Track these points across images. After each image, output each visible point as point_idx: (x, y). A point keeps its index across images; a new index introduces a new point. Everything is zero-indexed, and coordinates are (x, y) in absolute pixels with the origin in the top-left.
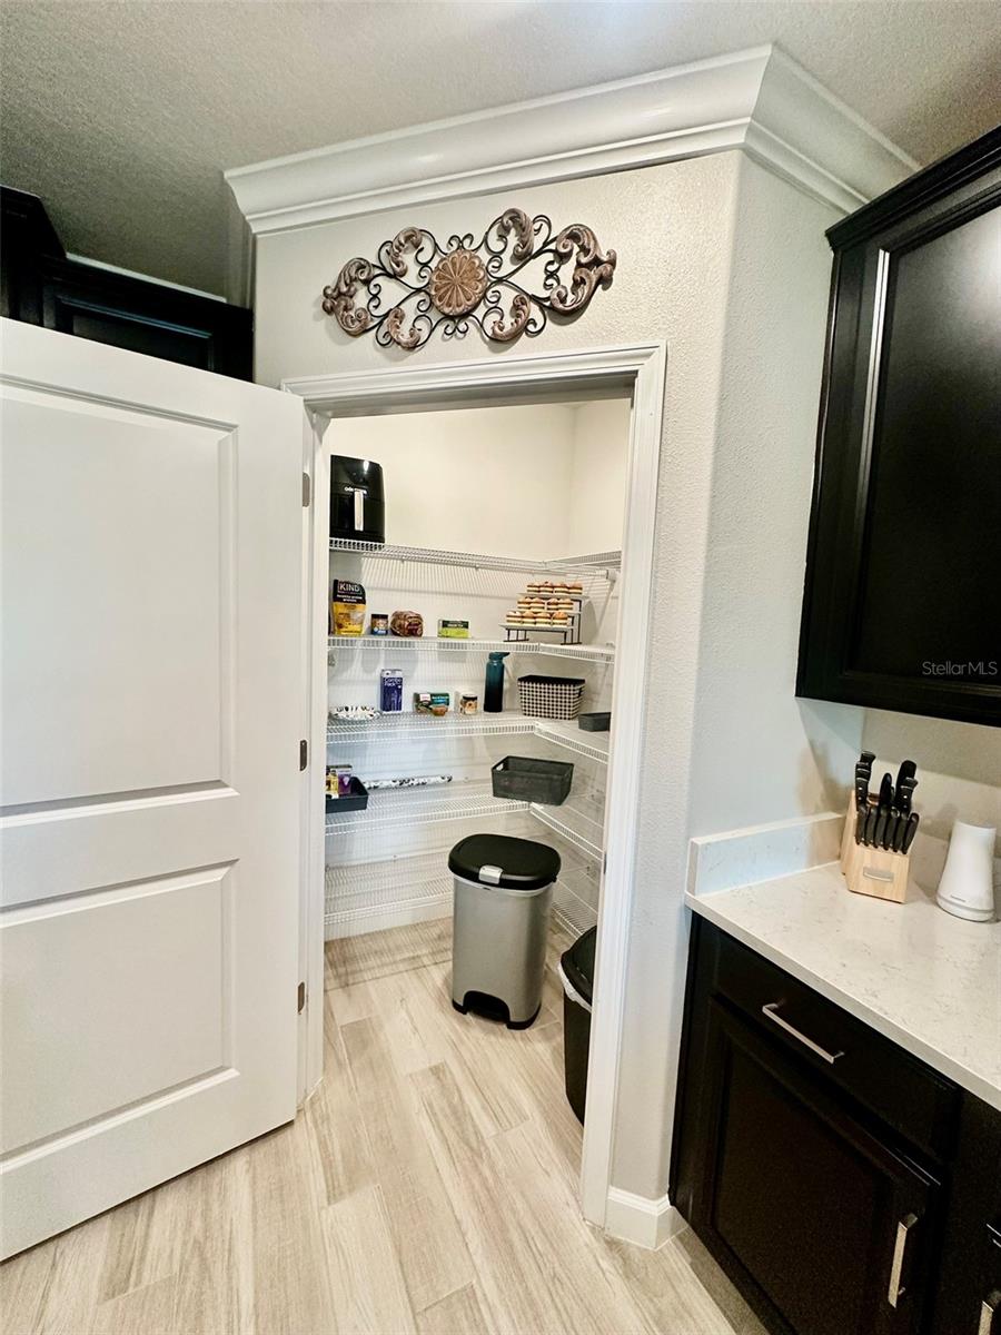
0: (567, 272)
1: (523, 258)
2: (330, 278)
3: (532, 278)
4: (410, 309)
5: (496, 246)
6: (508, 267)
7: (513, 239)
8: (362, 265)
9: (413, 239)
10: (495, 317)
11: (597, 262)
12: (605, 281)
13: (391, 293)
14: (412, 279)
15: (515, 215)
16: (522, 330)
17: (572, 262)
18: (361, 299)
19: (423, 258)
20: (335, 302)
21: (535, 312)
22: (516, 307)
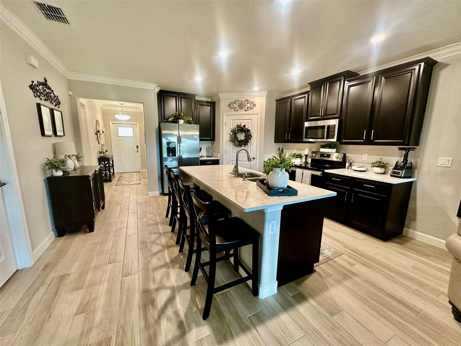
0: (252, 105)
1: (248, 103)
2: (229, 103)
3: (249, 105)
4: (237, 107)
5: (245, 102)
6: (246, 104)
7: (247, 101)
8: (232, 102)
9: (237, 100)
10: (245, 108)
11: (254, 105)
12: (255, 106)
13: (235, 105)
14: (237, 104)
15: (247, 100)
16: (248, 110)
17: (252, 104)
18: (232, 106)
19: (238, 102)
20: (229, 106)
21: (249, 108)
22: (247, 108)
